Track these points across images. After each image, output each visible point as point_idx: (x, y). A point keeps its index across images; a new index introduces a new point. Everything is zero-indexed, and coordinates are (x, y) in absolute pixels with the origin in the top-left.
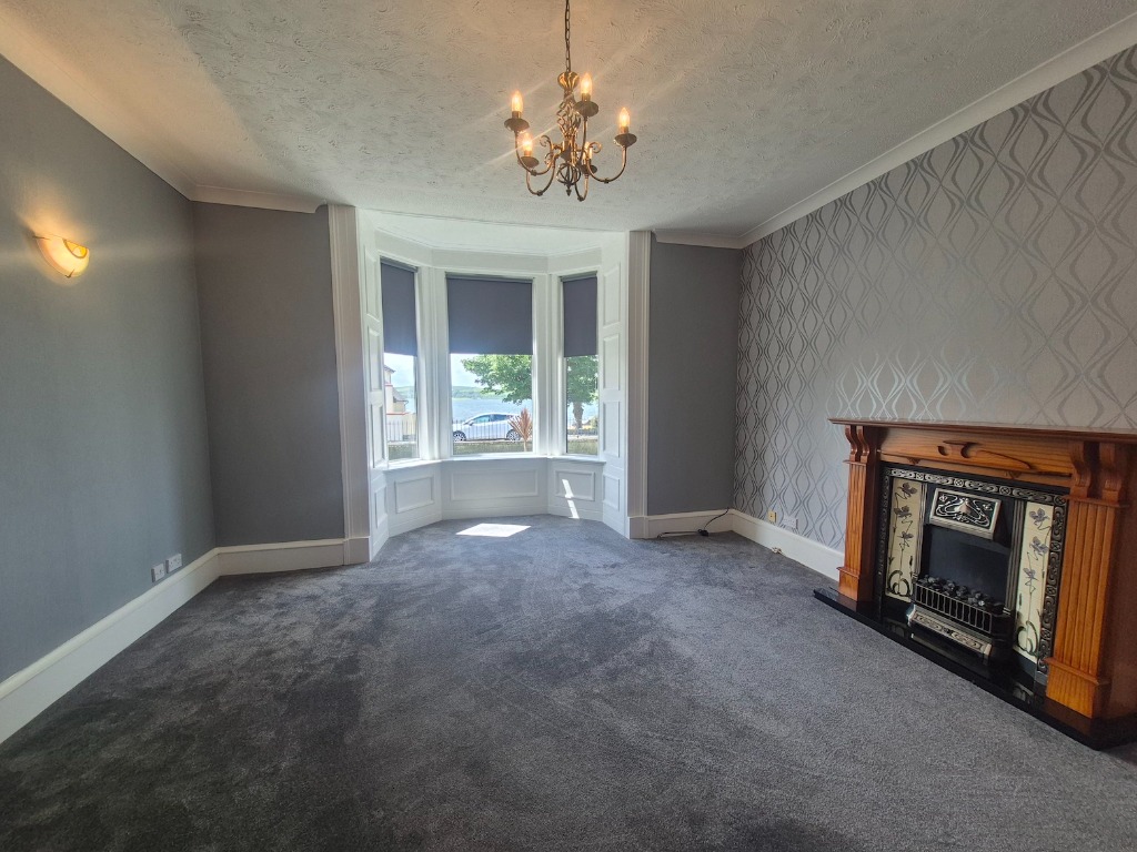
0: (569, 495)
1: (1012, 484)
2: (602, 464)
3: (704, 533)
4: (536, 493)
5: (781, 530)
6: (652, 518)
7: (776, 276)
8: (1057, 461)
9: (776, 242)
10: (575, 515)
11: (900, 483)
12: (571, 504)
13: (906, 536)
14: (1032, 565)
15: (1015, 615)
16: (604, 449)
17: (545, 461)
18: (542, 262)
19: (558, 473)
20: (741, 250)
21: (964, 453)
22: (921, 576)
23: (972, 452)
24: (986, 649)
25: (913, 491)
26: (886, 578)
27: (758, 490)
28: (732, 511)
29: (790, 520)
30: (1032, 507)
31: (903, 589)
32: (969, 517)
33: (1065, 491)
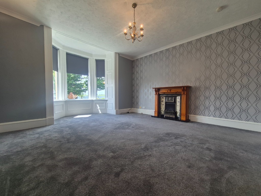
0: (99, 108)
1: (176, 94)
2: (107, 100)
3: (128, 113)
4: (90, 108)
5: (142, 109)
6: (120, 110)
7: (139, 66)
8: (180, 90)
9: (139, 60)
10: (100, 112)
11: (162, 97)
12: (99, 110)
13: (163, 105)
14: (178, 104)
15: (177, 111)
16: (107, 97)
17: (92, 100)
18: (91, 55)
19: (96, 103)
20: (132, 61)
21: (170, 91)
22: (165, 110)
23: (171, 91)
24: (174, 117)
25: (164, 98)
26: (161, 112)
27: (137, 103)
28: (132, 108)
29: (144, 107)
30: (178, 97)
31: (163, 113)
32: (171, 100)
33: (181, 94)
